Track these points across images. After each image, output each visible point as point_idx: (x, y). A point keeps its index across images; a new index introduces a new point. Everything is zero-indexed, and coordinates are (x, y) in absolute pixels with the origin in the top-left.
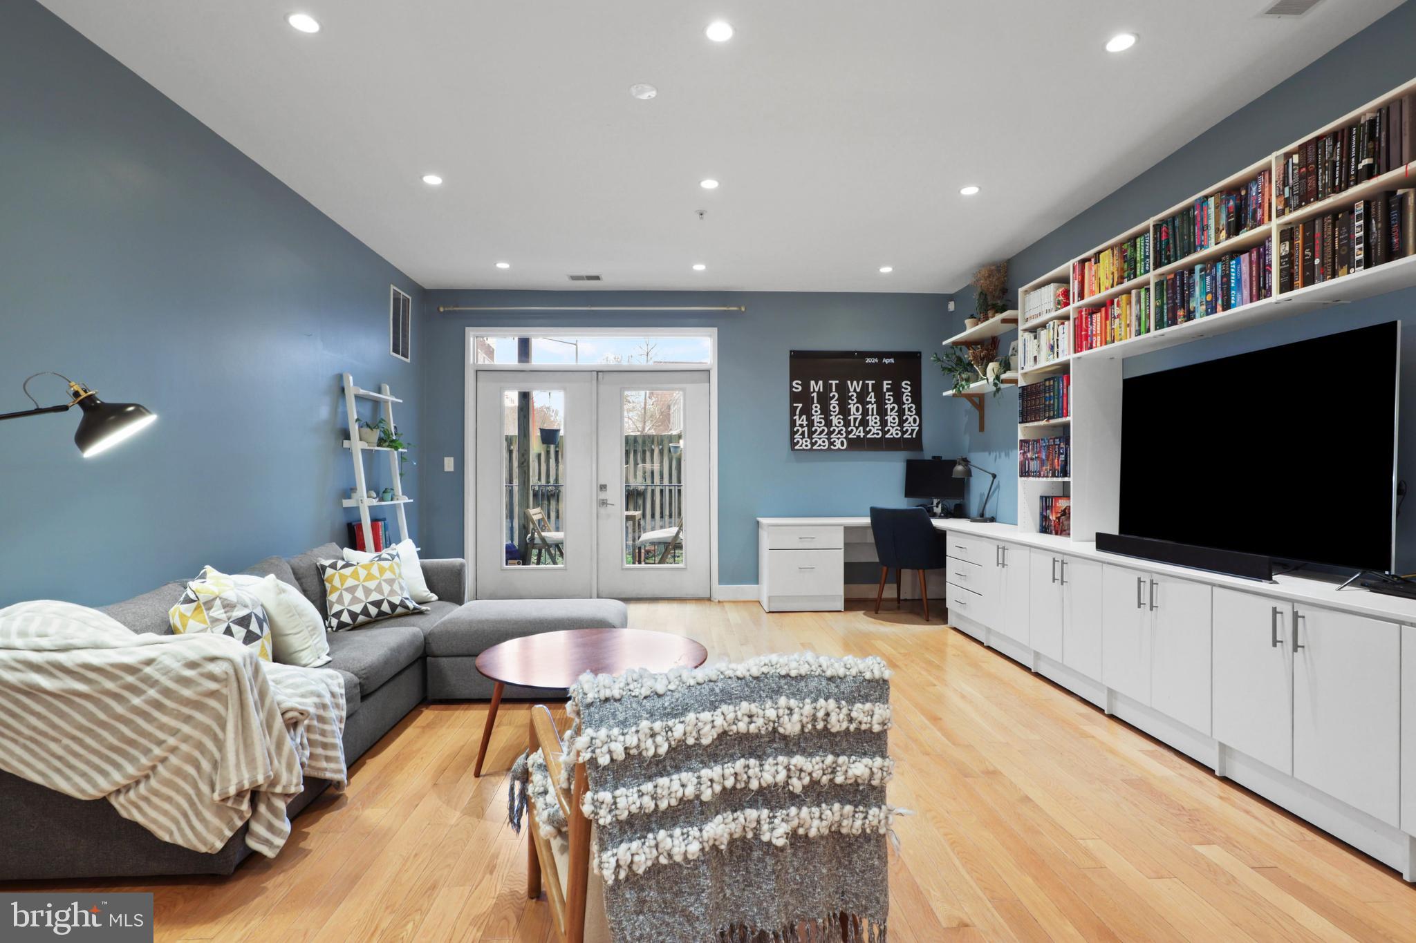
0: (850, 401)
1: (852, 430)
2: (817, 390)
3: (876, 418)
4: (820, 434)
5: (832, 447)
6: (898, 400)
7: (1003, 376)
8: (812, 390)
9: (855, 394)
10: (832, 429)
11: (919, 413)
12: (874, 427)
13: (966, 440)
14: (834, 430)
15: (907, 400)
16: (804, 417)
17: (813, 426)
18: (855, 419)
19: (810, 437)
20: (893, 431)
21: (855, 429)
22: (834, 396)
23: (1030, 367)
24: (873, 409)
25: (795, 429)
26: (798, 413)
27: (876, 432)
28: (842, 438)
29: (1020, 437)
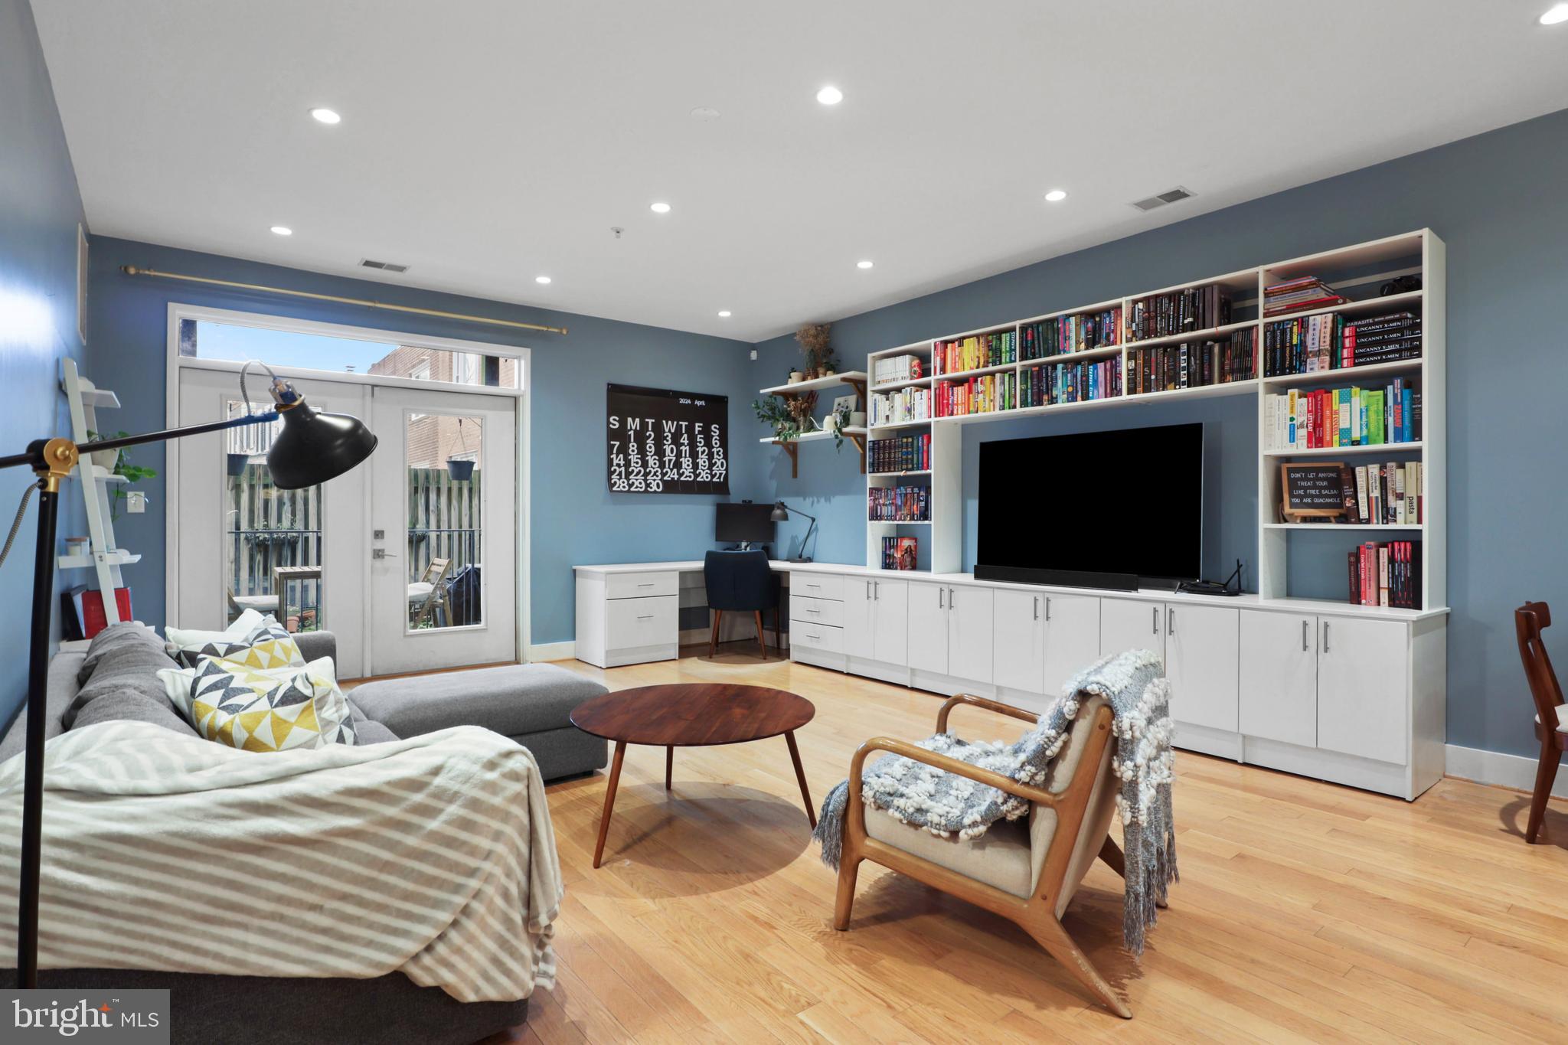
0: (665, 442)
1: (667, 472)
2: (634, 428)
3: (688, 461)
4: (636, 475)
5: (649, 489)
6: (708, 444)
7: (845, 430)
8: (629, 428)
9: (670, 435)
10: (648, 470)
11: (726, 457)
12: (686, 469)
13: (773, 485)
14: (650, 471)
16: (621, 456)
17: (630, 466)
18: (670, 461)
19: (627, 477)
20: (703, 474)
21: (669, 471)
22: (650, 435)
23: (881, 424)
24: (686, 451)
25: (612, 469)
26: (615, 451)
27: (688, 474)
28: (658, 479)
29: (869, 485)
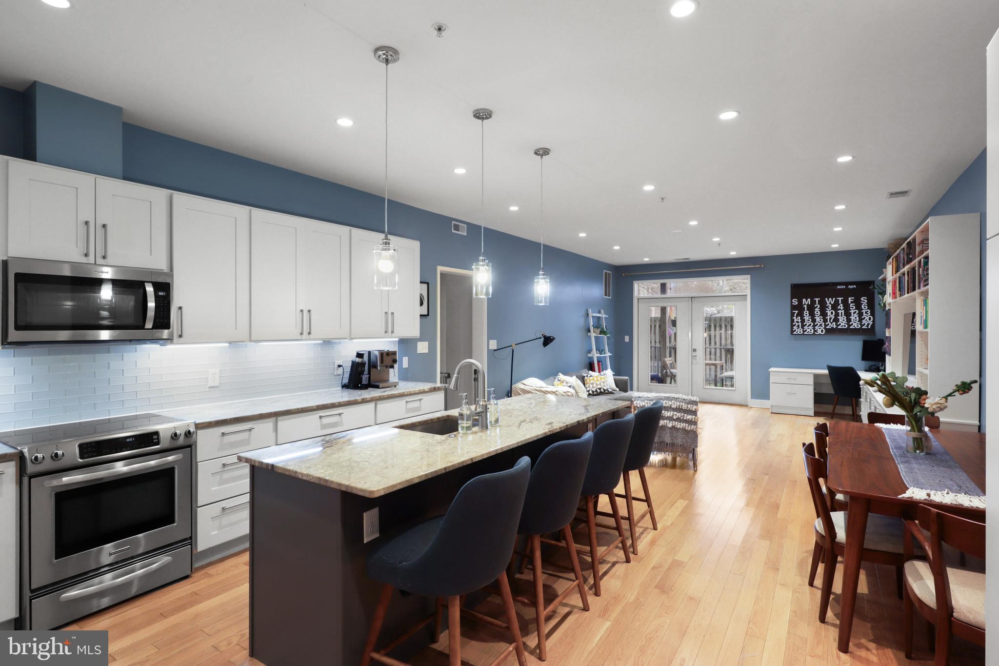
0: (827, 309)
1: (828, 324)
3: (844, 318)
4: (808, 326)
5: (816, 333)
6: (858, 307)
8: (804, 303)
9: (830, 305)
10: (816, 324)
11: (873, 314)
12: (842, 322)
14: (817, 324)
15: (865, 307)
16: (799, 318)
17: (805, 322)
18: (830, 319)
19: (803, 327)
20: (855, 324)
21: (830, 324)
22: (817, 306)
24: (842, 313)
25: (794, 324)
26: (795, 315)
27: (844, 325)
28: (822, 328)
